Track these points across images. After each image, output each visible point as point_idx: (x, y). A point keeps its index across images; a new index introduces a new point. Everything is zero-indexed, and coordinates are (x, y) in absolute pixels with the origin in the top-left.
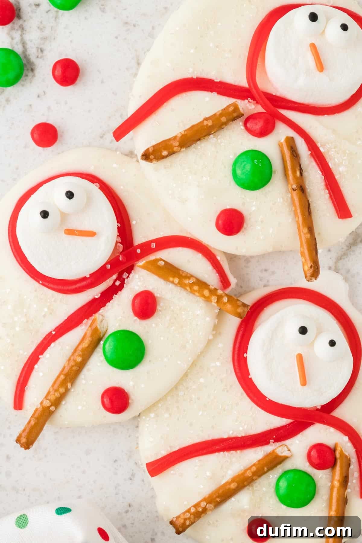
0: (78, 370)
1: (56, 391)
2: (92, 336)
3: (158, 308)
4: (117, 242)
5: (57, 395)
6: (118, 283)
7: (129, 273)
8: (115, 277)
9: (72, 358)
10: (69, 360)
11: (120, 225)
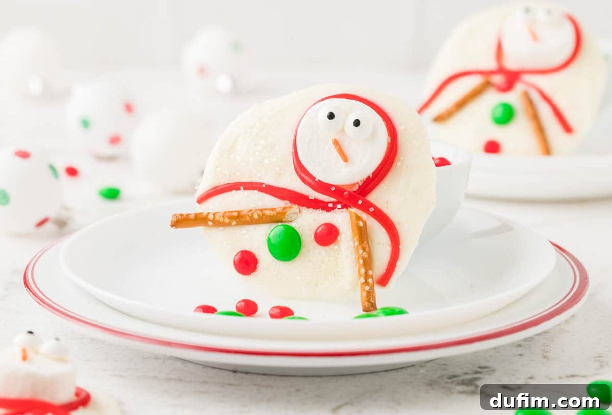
0: (248, 222)
1: (223, 217)
2: (278, 213)
3: (332, 246)
4: (358, 183)
5: (221, 219)
6: (330, 205)
7: (343, 207)
8: (333, 200)
9: (253, 211)
10: (251, 211)
11: (371, 177)
